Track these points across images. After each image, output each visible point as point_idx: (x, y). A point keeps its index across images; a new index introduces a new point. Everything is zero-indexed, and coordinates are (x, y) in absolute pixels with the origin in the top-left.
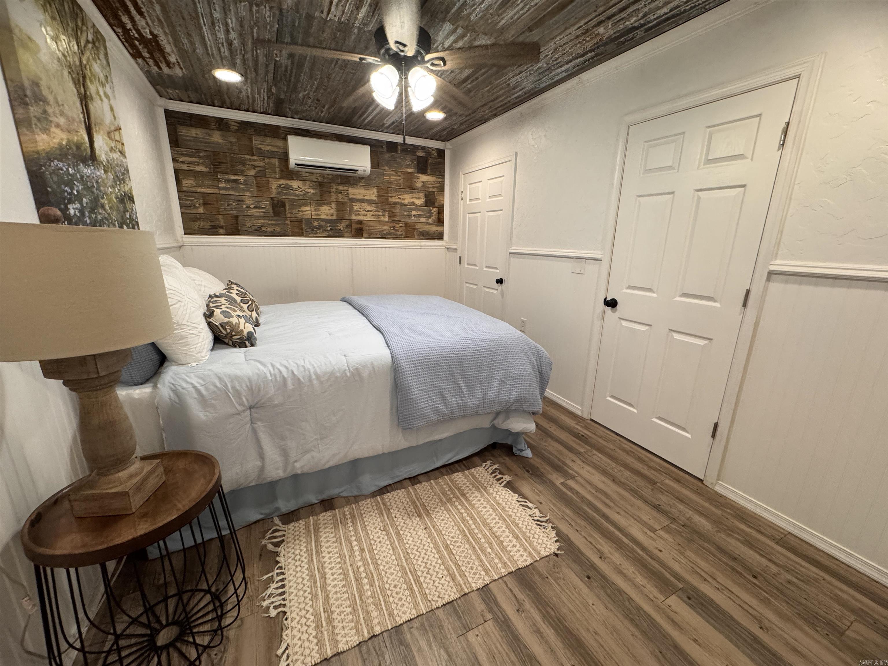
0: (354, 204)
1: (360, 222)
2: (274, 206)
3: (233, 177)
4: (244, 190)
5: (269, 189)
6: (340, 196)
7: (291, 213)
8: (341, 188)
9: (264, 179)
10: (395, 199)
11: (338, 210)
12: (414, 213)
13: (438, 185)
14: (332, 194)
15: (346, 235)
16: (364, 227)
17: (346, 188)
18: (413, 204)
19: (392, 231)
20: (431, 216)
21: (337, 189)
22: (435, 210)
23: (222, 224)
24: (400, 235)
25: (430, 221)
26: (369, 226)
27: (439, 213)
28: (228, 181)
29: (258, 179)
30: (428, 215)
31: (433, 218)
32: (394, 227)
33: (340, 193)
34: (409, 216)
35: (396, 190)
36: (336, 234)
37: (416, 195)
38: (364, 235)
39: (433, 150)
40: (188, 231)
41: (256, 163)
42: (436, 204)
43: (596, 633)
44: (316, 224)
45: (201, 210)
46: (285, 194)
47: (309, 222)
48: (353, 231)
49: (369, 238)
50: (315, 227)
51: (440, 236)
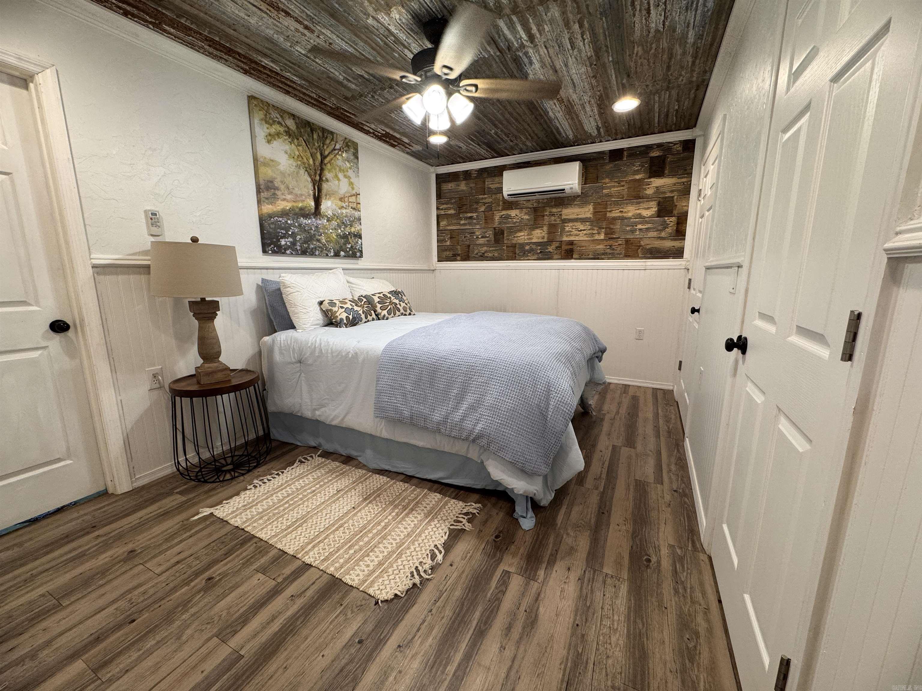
0: (566, 225)
1: (571, 243)
2: (495, 234)
3: (469, 215)
4: (476, 224)
5: (493, 219)
6: (553, 218)
7: (508, 239)
8: (554, 210)
9: (490, 213)
10: (615, 214)
11: (549, 233)
12: (640, 226)
13: (680, 187)
14: (546, 217)
15: (555, 257)
16: (575, 247)
17: (559, 210)
18: (640, 216)
19: (608, 251)
20: (665, 228)
21: (550, 212)
22: (672, 221)
23: (460, 252)
24: (618, 254)
25: (663, 234)
26: (580, 247)
27: (678, 223)
28: (466, 218)
29: (486, 213)
30: (660, 228)
31: (669, 230)
32: (611, 246)
33: (553, 215)
34: (633, 231)
35: (616, 203)
36: (545, 256)
37: (645, 205)
38: (574, 256)
39: (675, 144)
40: (440, 259)
41: (486, 201)
42: (675, 212)
43: (285, 668)
44: (527, 248)
45: (448, 243)
46: (505, 223)
47: (522, 246)
48: (563, 252)
49: (580, 259)
50: (527, 251)
51: (678, 253)
